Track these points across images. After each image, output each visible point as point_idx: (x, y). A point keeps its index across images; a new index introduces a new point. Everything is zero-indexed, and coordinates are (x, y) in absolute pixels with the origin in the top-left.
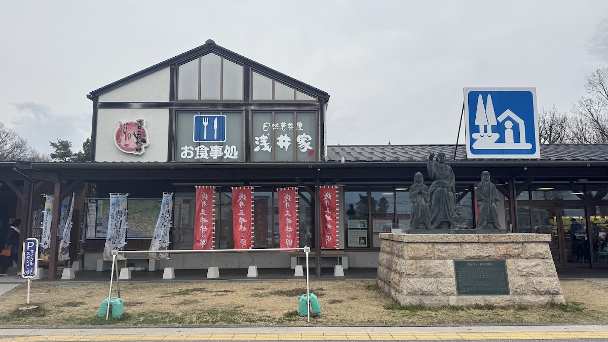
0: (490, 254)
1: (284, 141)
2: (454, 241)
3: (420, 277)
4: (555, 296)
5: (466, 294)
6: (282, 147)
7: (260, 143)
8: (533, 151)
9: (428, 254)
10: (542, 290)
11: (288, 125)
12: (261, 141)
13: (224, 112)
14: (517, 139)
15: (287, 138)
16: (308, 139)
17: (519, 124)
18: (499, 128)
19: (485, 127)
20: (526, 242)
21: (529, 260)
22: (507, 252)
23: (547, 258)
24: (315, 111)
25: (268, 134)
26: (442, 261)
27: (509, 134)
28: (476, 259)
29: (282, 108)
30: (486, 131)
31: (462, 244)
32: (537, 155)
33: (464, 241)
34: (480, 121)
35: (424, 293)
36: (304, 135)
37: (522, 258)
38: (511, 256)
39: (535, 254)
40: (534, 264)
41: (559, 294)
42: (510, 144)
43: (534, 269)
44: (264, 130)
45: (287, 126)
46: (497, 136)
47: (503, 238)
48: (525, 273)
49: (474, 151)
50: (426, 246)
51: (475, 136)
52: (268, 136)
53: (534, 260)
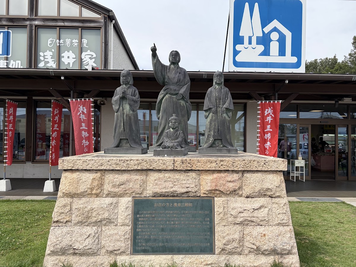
0: (190, 189)
1: (68, 57)
2: (136, 167)
3: (75, 224)
4: (286, 256)
5: (145, 252)
6: (66, 63)
7: (45, 58)
8: (298, 65)
9: (92, 189)
10: (265, 247)
11: (73, 41)
12: (46, 57)
13: (9, 27)
14: (282, 52)
15: (72, 55)
16: (92, 56)
17: (285, 36)
18: (265, 40)
19: (250, 38)
20: (248, 171)
21: (250, 199)
22: (216, 186)
23: (279, 197)
24: (98, 28)
25: (53, 50)
26: (115, 200)
27: (274, 47)
28: (168, 196)
29: (67, 24)
30: (250, 43)
31: (149, 172)
32: (302, 70)
33: (151, 168)
34: (244, 32)
35: (77, 251)
36: (89, 52)
37: (241, 196)
38: (222, 193)
39: (259, 191)
40: (256, 205)
41: (291, 254)
42: (274, 57)
43: (256, 214)
44: (49, 45)
45: (72, 43)
46: (261, 48)
47: (214, 165)
48: (241, 219)
49: (236, 64)
50: (91, 176)
51: (239, 47)
52: (52, 51)
53: (259, 199)
